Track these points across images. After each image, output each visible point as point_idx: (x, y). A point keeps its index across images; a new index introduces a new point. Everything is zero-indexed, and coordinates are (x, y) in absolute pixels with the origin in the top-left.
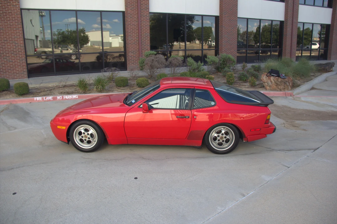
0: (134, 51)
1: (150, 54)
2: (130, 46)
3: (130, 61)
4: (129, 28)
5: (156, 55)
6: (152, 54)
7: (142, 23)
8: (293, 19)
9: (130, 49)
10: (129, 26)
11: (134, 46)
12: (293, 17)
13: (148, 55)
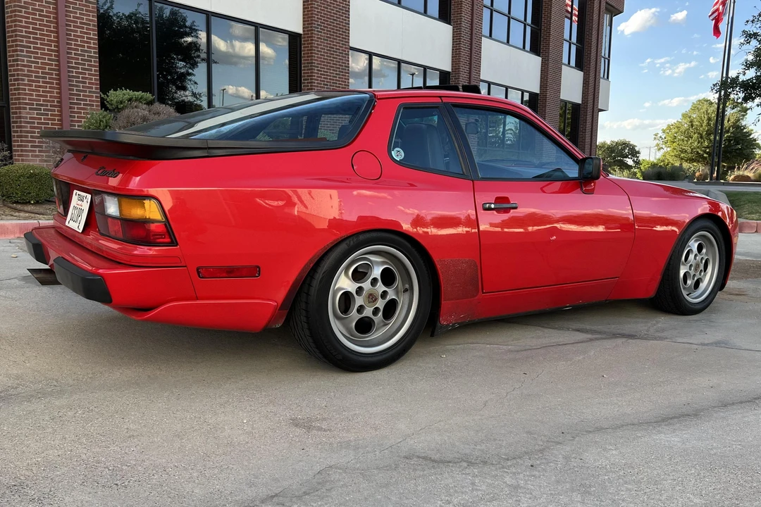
0: (42, 105)
1: (130, 100)
2: (25, 85)
3: (27, 137)
4: (21, 21)
5: (150, 103)
6: (139, 100)
7: (71, 12)
8: (470, 68)
9: (26, 94)
10: (20, 12)
11: (40, 87)
12: (470, 64)
13: (121, 102)
